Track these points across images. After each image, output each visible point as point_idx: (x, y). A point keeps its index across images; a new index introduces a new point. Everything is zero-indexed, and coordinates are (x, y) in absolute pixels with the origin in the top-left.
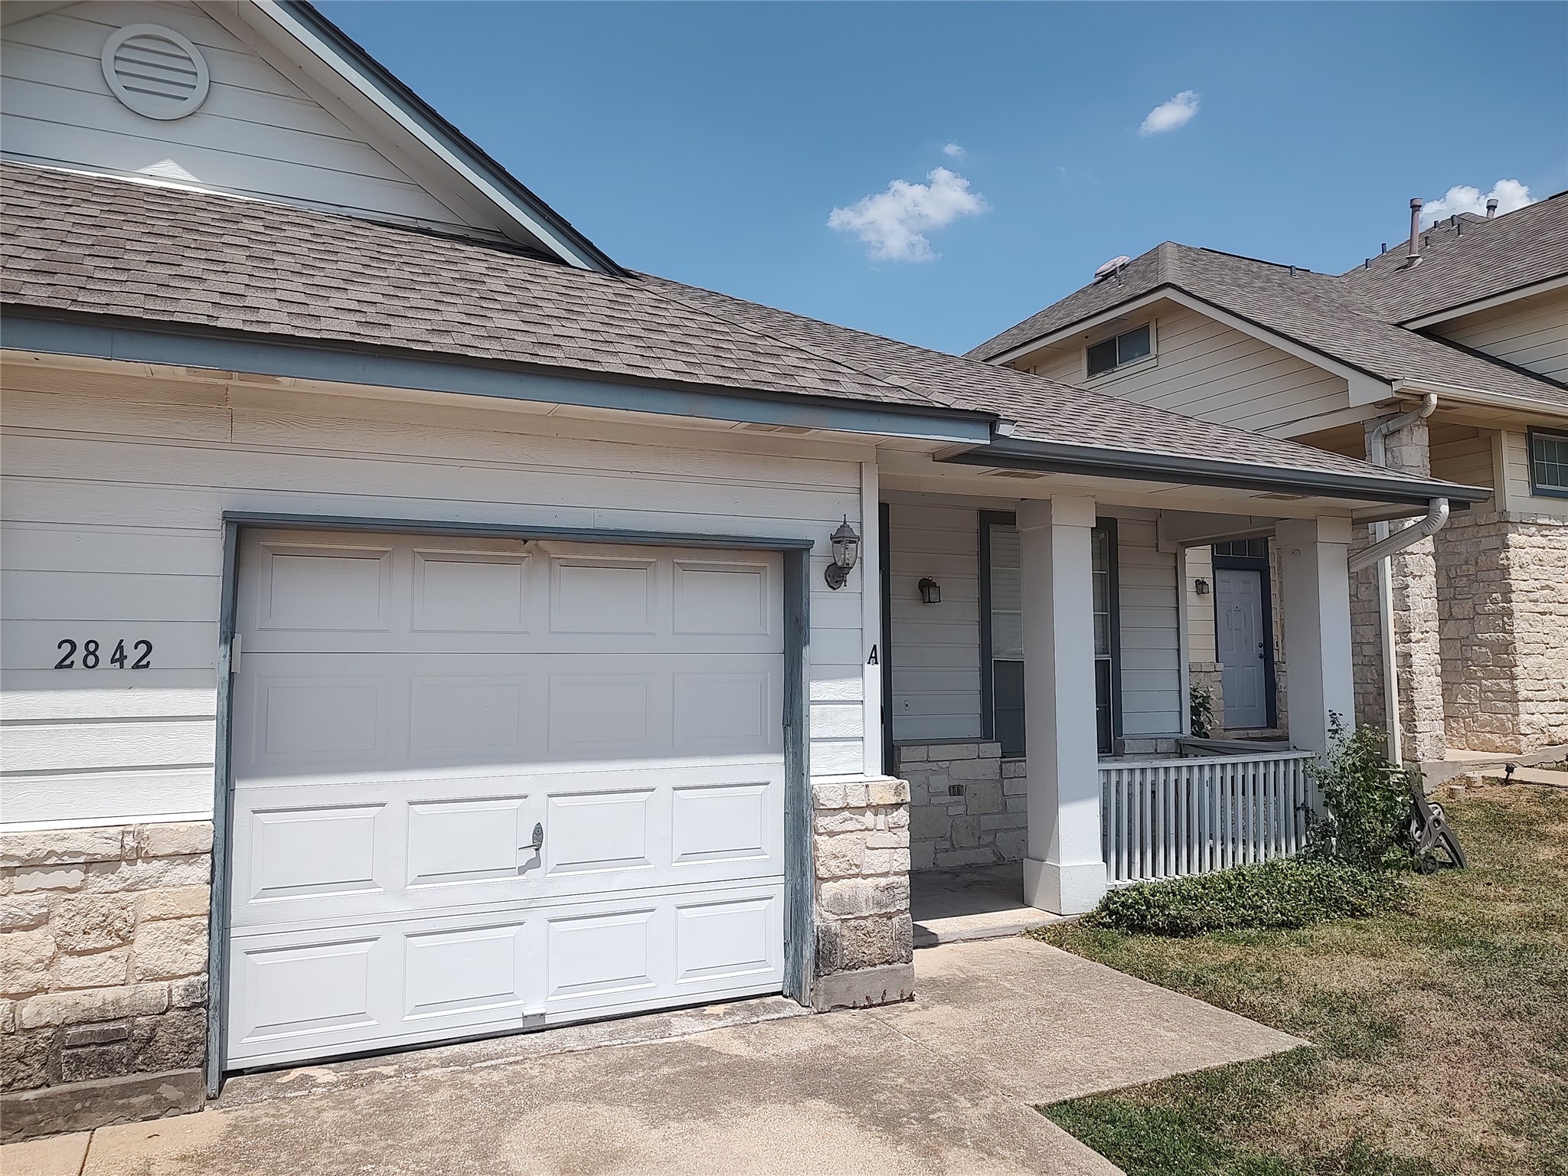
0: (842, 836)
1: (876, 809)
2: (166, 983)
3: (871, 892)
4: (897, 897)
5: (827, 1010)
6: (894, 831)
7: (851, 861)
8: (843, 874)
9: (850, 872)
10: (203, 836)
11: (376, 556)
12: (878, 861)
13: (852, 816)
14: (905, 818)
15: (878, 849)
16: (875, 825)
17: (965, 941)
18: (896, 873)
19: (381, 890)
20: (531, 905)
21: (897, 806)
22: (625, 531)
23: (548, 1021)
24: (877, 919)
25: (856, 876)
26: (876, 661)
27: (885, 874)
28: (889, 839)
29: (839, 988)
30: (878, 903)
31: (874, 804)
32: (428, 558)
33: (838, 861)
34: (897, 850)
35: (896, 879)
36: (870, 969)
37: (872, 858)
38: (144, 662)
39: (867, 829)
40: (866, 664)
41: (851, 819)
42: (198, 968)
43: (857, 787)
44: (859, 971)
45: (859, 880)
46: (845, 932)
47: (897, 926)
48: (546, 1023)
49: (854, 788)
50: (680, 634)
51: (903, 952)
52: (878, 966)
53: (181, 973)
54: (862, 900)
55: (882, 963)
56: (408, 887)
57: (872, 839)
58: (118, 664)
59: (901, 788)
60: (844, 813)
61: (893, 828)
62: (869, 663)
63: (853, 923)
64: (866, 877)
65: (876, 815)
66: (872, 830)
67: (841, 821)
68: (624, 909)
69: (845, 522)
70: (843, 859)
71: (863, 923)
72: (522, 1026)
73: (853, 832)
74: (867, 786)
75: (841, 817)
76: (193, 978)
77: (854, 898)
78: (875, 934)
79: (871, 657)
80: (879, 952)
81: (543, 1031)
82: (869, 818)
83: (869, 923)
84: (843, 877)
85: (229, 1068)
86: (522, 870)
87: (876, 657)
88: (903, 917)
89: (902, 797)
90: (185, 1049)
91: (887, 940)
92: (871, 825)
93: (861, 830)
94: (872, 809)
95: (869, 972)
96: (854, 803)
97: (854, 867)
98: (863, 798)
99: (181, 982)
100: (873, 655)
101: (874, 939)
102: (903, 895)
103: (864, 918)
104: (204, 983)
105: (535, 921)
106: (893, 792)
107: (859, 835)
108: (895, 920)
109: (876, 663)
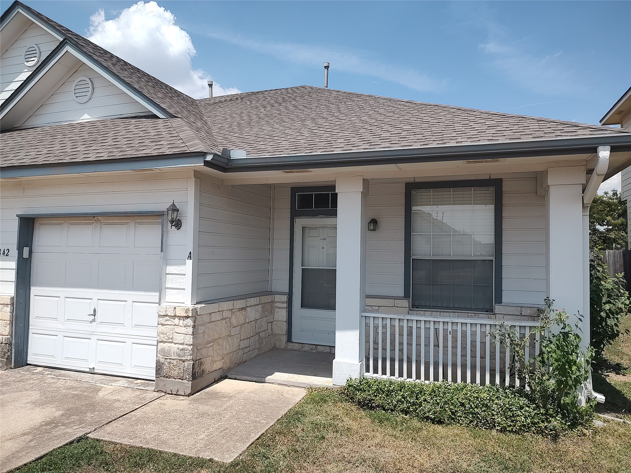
0: (166, 326)
1: (180, 317)
2: (2, 336)
3: (176, 350)
4: (186, 354)
5: (156, 391)
6: (187, 327)
7: (168, 336)
8: (166, 341)
9: (169, 340)
10: (8, 300)
11: (60, 224)
12: (179, 338)
13: (170, 319)
14: (190, 323)
15: (180, 333)
16: (179, 324)
17: (279, 384)
18: (186, 345)
19: (59, 322)
20: (93, 333)
21: (188, 317)
22: (115, 212)
23: (96, 371)
24: (178, 361)
25: (172, 342)
26: (191, 258)
27: (182, 344)
28: (183, 330)
29: (161, 384)
30: (178, 355)
31: (177, 315)
32: (72, 224)
33: (164, 335)
34: (187, 335)
35: (186, 346)
36: (173, 380)
37: (177, 336)
38: (7, 255)
39: (175, 325)
40: (187, 259)
41: (170, 320)
42: (7, 334)
43: (171, 308)
44: (169, 379)
45: (173, 344)
46: (166, 363)
47: (186, 366)
48: (95, 372)
49: (169, 308)
50: (137, 247)
51: (187, 377)
52: (177, 379)
53: (4, 334)
54: (172, 352)
55: (178, 379)
56: (65, 322)
57: (178, 329)
58: (3, 255)
59: (188, 310)
60: (166, 317)
61: (186, 326)
62: (188, 259)
63: (168, 360)
64: (175, 344)
65: (180, 320)
66: (178, 326)
67: (165, 320)
68: (116, 340)
69: (173, 203)
70: (166, 335)
71: (172, 361)
72: (89, 371)
73: (170, 325)
74: (175, 308)
75: (165, 319)
76: (6, 336)
77: (169, 351)
78: (176, 367)
79: (189, 257)
80: (177, 374)
81: (94, 374)
82: (176, 321)
83: (175, 362)
84: (167, 342)
85: (28, 363)
86: (91, 322)
87: (191, 257)
88: (188, 362)
89: (188, 314)
90: (4, 354)
91: (181, 370)
92: (177, 324)
93: (173, 325)
94: (178, 317)
95: (173, 381)
96: (169, 314)
97: (170, 339)
98: (173, 312)
99: (4, 337)
100: (190, 256)
101: (176, 368)
102: (188, 354)
103: (173, 359)
104: (8, 338)
105: (94, 338)
106: (185, 311)
107: (173, 327)
108: (186, 363)
109: (191, 259)
